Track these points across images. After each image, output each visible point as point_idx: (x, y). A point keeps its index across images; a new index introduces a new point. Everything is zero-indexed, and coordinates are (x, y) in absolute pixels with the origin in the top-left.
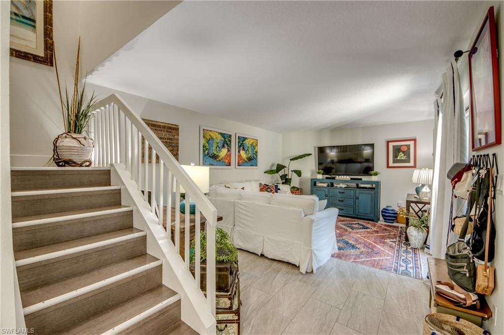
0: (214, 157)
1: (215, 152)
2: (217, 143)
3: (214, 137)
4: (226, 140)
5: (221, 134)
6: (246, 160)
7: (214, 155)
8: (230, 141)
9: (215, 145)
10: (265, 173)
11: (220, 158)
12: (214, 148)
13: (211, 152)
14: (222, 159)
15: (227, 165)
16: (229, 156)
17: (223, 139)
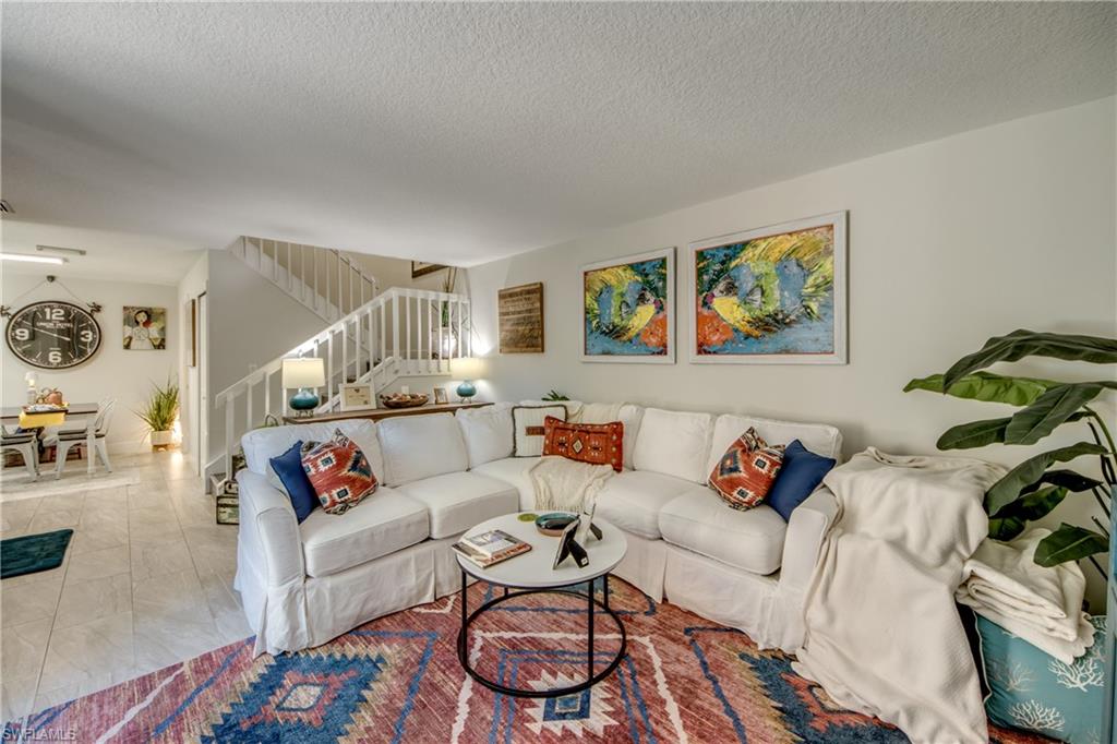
0: (615, 333)
1: (617, 321)
2: (622, 295)
3: (613, 282)
4: (651, 279)
5: (632, 266)
6: (748, 328)
7: (615, 327)
8: (663, 278)
9: (615, 303)
10: (907, 389)
11: (632, 333)
12: (612, 310)
13: (606, 321)
14: (638, 335)
15: (653, 353)
16: (658, 324)
17: (640, 279)
